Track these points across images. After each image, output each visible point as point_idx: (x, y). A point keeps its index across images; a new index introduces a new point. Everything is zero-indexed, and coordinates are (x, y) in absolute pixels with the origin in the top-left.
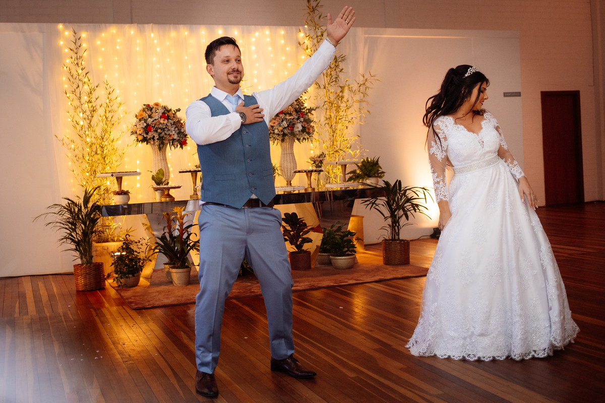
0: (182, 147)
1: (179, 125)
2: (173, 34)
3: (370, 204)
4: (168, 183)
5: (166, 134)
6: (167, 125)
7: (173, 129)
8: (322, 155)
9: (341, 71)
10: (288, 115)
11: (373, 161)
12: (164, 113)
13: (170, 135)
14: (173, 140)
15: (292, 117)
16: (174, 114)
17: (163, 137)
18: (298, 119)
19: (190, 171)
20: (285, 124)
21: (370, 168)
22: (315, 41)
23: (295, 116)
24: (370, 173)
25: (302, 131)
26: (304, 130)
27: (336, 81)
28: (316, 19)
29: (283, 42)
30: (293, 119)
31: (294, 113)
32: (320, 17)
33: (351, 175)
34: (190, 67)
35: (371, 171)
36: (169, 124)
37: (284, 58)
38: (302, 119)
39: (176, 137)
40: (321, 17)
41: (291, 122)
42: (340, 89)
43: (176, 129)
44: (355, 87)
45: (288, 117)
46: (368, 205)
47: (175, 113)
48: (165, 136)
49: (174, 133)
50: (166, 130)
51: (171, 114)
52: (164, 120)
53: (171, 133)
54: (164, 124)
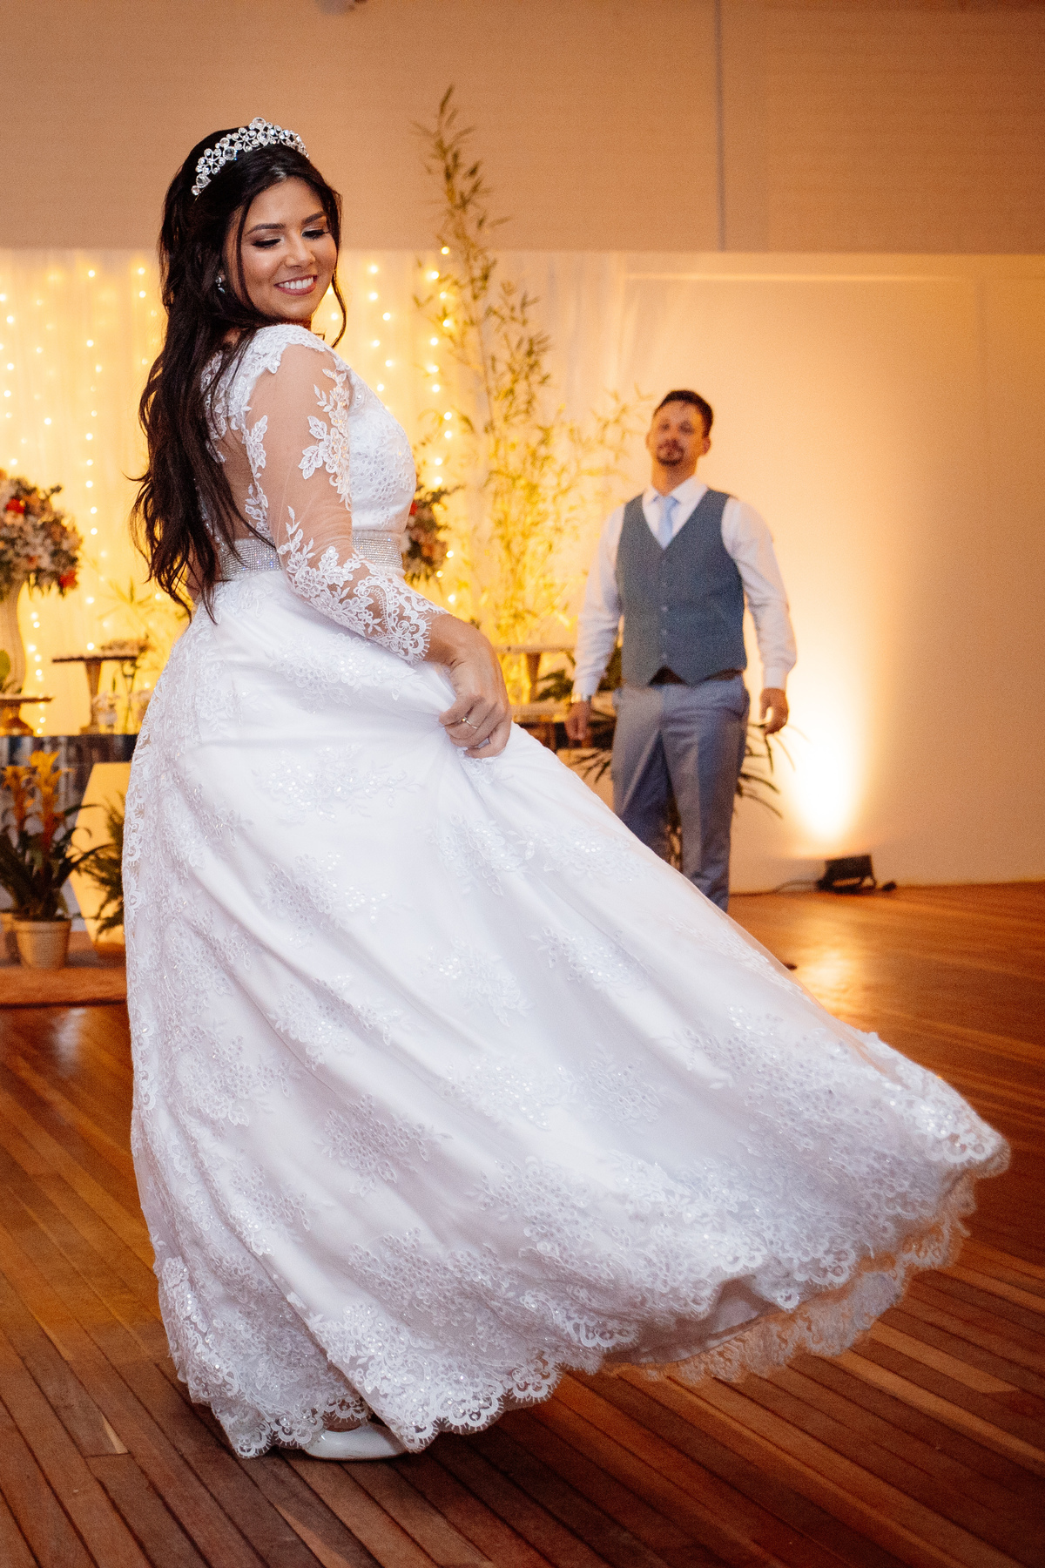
0: (62, 592)
1: (55, 530)
2: (55, 277)
3: (595, 765)
4: (20, 691)
5: (18, 555)
6: (21, 529)
7: (38, 542)
9: (544, 380)
12: (16, 498)
13: (30, 559)
14: (39, 571)
16: (43, 501)
17: (10, 562)
19: (81, 659)
22: (468, 293)
27: (527, 412)
28: (471, 229)
29: (374, 296)
32: (481, 223)
33: (550, 683)
34: (98, 369)
36: (28, 528)
37: (376, 343)
39: (45, 562)
40: (485, 224)
42: (538, 435)
43: (49, 542)
44: (591, 430)
46: (590, 769)
47: (48, 497)
48: (16, 560)
49: (40, 551)
50: (19, 542)
51: (34, 501)
52: (15, 517)
53: (32, 553)
54: (13, 526)
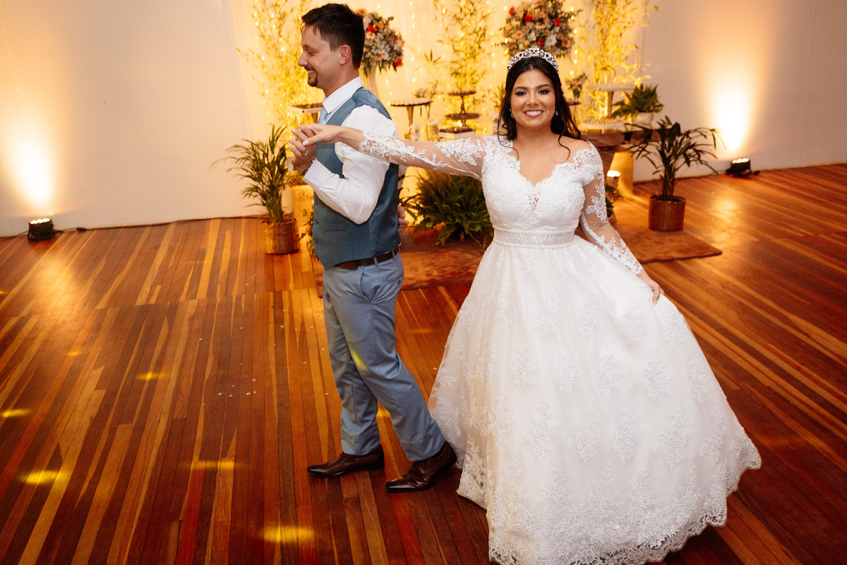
0: (395, 69)
1: (391, 39)
3: (638, 150)
5: (373, 54)
6: (374, 41)
7: (382, 47)
8: (583, 77)
10: (538, 23)
11: (649, 90)
12: (372, 24)
13: (378, 55)
14: (384, 61)
15: (543, 27)
16: (385, 24)
17: (369, 58)
18: (551, 29)
19: (404, 105)
20: (533, 36)
21: (644, 100)
23: (547, 24)
24: (642, 107)
25: (556, 45)
26: (559, 44)
30: (545, 29)
31: (547, 21)
33: (618, 107)
35: (644, 104)
36: (377, 40)
38: (557, 29)
39: (386, 57)
41: (541, 33)
43: (387, 46)
45: (538, 27)
46: (635, 152)
47: (387, 22)
48: (372, 57)
49: (383, 51)
50: (374, 47)
51: (380, 25)
52: (371, 35)
53: (380, 53)
54: (370, 40)
